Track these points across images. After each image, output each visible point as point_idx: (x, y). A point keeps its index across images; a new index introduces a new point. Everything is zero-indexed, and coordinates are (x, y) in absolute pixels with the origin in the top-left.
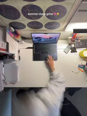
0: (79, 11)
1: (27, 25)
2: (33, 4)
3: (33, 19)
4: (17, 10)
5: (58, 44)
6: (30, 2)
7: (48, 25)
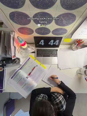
7: (55, 31)
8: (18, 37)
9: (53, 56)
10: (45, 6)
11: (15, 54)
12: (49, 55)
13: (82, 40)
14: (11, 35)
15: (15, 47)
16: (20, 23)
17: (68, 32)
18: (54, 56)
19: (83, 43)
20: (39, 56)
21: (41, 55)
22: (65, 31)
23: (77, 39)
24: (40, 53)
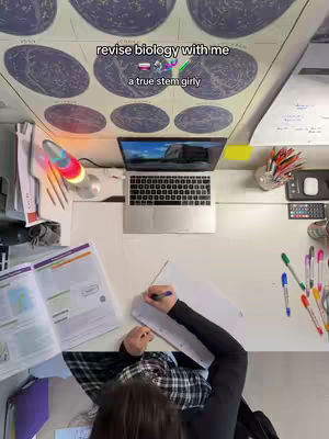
0: (304, 72)
1: (112, 118)
3: (133, 97)
4: (79, 66)
6: (127, 39)
7: (186, 118)
8: (45, 142)
9: (191, 203)
10: (132, 22)
11: (37, 207)
12: (179, 198)
13: (291, 151)
14: (20, 135)
15: (37, 180)
16: (48, 91)
17: (235, 120)
18: (197, 204)
19: (297, 163)
20: (138, 203)
21: (145, 198)
22: (224, 117)
23: (274, 148)
24: (142, 192)
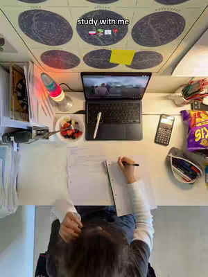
1: (84, 59)
2: (107, 9)
5: (143, 101)
8: (42, 74)
16: (45, 40)
17: (164, 61)
22: (158, 58)
